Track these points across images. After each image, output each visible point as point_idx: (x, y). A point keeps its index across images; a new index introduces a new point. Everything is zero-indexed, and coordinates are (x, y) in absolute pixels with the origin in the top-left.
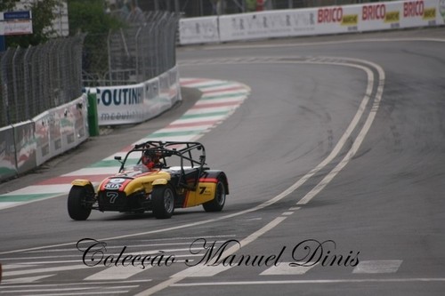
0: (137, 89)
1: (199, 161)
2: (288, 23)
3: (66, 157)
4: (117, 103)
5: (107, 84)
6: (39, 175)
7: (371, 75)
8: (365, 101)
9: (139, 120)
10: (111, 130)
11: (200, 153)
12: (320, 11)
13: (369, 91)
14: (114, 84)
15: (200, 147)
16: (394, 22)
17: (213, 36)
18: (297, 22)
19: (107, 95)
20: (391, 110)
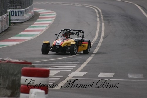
0: (23, 11)
1: (82, 36)
3: (5, 33)
4: (16, 15)
5: (13, 9)
7: (96, 11)
8: (98, 19)
10: (14, 24)
11: (82, 34)
13: (98, 15)
14: (15, 9)
15: (83, 32)
19: (13, 12)
20: (109, 22)
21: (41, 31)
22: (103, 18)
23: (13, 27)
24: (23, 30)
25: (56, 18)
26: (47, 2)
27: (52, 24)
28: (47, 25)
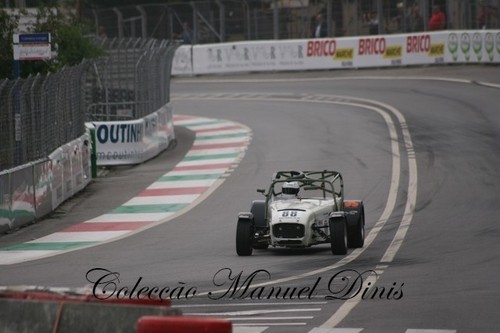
0: (137, 125)
2: (273, 55)
3: (78, 200)
4: (114, 141)
5: (105, 119)
6: (58, 221)
7: (387, 118)
8: (395, 147)
9: (138, 161)
10: (107, 172)
12: (310, 43)
13: (394, 134)
14: (112, 119)
16: (396, 58)
17: (186, 68)
18: (283, 54)
19: (103, 131)
20: (432, 156)
21: (202, 193)
22: (410, 143)
23: (104, 179)
24: (140, 190)
25: (252, 145)
26: (220, 94)
27: (236, 166)
28: (222, 171)
